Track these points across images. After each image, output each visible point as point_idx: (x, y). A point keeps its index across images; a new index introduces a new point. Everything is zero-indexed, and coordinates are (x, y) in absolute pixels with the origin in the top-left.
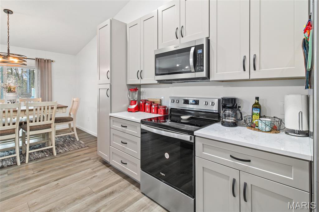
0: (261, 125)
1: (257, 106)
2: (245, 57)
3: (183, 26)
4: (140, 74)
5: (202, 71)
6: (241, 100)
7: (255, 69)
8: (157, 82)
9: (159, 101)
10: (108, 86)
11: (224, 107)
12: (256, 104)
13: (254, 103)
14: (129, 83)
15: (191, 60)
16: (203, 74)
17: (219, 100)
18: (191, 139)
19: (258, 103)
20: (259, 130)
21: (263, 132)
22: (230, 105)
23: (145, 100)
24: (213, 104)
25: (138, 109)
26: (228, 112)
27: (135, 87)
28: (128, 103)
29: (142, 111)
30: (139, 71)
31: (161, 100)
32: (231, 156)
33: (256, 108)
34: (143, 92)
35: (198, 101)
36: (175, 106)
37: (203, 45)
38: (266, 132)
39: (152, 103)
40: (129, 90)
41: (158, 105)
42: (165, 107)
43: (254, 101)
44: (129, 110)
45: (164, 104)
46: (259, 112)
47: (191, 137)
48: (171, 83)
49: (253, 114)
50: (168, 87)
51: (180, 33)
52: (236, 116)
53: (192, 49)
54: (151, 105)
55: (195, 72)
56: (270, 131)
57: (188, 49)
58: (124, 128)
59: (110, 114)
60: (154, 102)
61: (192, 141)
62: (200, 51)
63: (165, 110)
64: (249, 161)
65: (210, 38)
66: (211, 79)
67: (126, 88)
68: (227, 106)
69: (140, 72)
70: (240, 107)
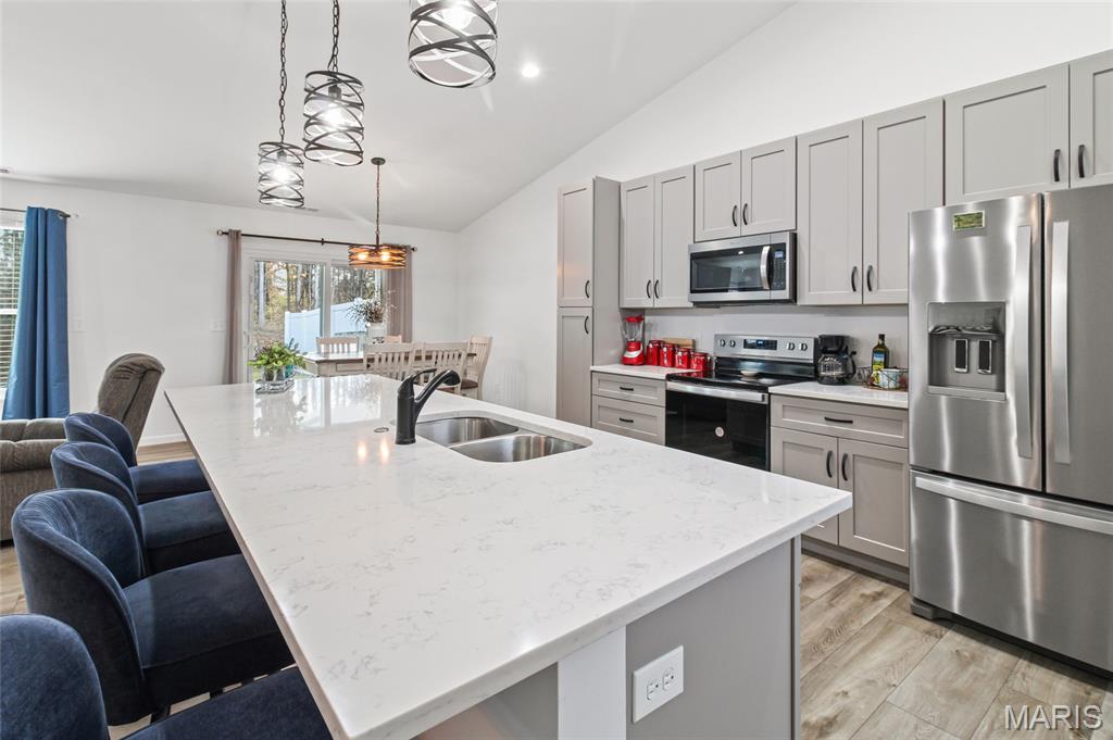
0: (883, 379)
1: (881, 349)
2: (855, 268)
3: (746, 205)
4: (653, 289)
5: (784, 288)
6: (857, 340)
7: (870, 289)
8: (692, 305)
9: (691, 343)
10: (588, 313)
11: (825, 351)
12: (879, 346)
13: (876, 344)
14: (626, 306)
15: (763, 268)
16: (785, 294)
17: (816, 340)
18: (763, 399)
19: (883, 344)
20: (879, 387)
21: (885, 389)
22: (834, 349)
23: (659, 342)
24: (805, 348)
25: (644, 360)
26: (830, 360)
27: (636, 315)
28: (621, 347)
29: (653, 364)
30: (650, 282)
31: (694, 341)
32: (827, 419)
33: (880, 352)
34: (652, 325)
35: (776, 342)
36: (726, 353)
37: (785, 244)
38: (890, 389)
39: (674, 348)
40: (623, 319)
41: (688, 351)
42: (705, 355)
43: (876, 341)
44: (626, 362)
45: (701, 348)
46: (883, 360)
47: (763, 396)
48: (718, 307)
49: (873, 363)
50: (711, 314)
51: (741, 216)
52: (845, 367)
53: (766, 250)
54: (674, 352)
55: (771, 289)
56: (896, 389)
57: (757, 250)
58: (626, 393)
59: (592, 368)
60: (679, 346)
61: (766, 402)
62: (779, 255)
63: (705, 362)
64: (851, 422)
65: (798, 232)
66: (798, 303)
67: (618, 315)
68: (829, 349)
69: (652, 284)
70: (854, 353)
